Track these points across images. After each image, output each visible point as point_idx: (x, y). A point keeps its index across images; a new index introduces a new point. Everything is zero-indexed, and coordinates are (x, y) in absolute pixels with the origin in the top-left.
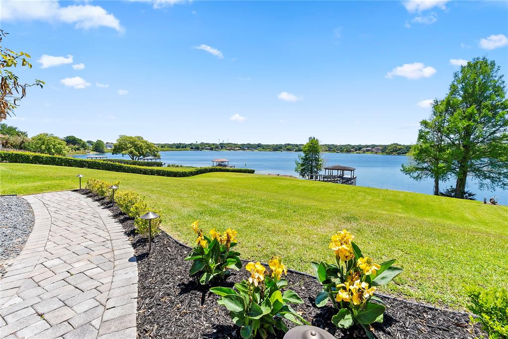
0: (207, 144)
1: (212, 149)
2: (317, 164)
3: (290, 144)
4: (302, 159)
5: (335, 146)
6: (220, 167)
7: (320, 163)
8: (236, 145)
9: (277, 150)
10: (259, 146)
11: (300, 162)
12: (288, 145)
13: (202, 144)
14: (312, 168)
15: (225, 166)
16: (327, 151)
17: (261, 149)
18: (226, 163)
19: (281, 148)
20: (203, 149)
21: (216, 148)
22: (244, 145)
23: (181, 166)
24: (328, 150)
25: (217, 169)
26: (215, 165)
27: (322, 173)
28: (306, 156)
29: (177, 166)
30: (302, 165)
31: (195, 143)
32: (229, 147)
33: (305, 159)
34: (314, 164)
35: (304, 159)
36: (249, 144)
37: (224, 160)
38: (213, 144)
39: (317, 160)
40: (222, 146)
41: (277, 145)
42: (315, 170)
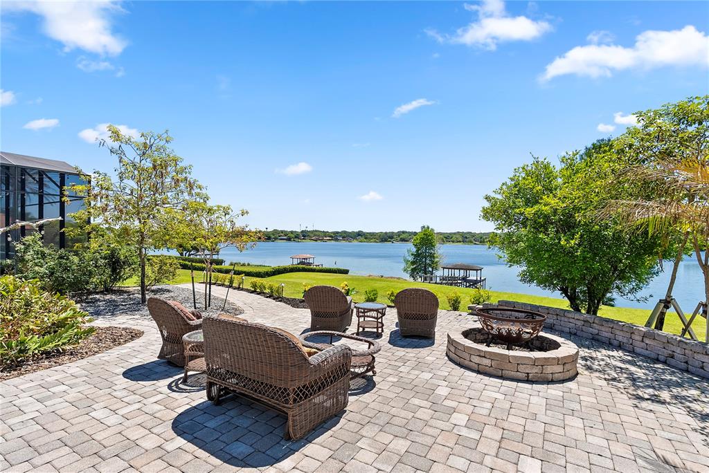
0: (282, 232)
1: (289, 239)
2: (433, 262)
3: (406, 232)
4: (412, 255)
5: (473, 235)
6: (304, 266)
7: (436, 260)
8: (325, 234)
9: (386, 241)
10: (360, 234)
11: (410, 259)
12: (403, 232)
13: (275, 231)
14: (425, 267)
15: (309, 264)
16: (460, 242)
17: (362, 239)
18: (311, 261)
19: (392, 238)
20: (276, 239)
21: (296, 237)
22: (338, 233)
23: (249, 265)
24: (461, 239)
25: (299, 268)
26: (296, 262)
27: (439, 273)
28: (417, 251)
29: (244, 265)
30: (413, 263)
31: (263, 229)
32: (315, 235)
33: (417, 255)
34: (428, 262)
35: (415, 255)
36: (345, 232)
37: (308, 256)
38: (292, 232)
39: (432, 256)
40: (305, 235)
41: (386, 233)
42: (430, 269)
